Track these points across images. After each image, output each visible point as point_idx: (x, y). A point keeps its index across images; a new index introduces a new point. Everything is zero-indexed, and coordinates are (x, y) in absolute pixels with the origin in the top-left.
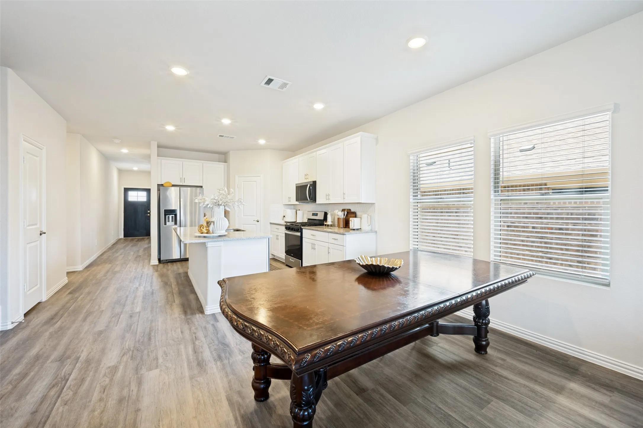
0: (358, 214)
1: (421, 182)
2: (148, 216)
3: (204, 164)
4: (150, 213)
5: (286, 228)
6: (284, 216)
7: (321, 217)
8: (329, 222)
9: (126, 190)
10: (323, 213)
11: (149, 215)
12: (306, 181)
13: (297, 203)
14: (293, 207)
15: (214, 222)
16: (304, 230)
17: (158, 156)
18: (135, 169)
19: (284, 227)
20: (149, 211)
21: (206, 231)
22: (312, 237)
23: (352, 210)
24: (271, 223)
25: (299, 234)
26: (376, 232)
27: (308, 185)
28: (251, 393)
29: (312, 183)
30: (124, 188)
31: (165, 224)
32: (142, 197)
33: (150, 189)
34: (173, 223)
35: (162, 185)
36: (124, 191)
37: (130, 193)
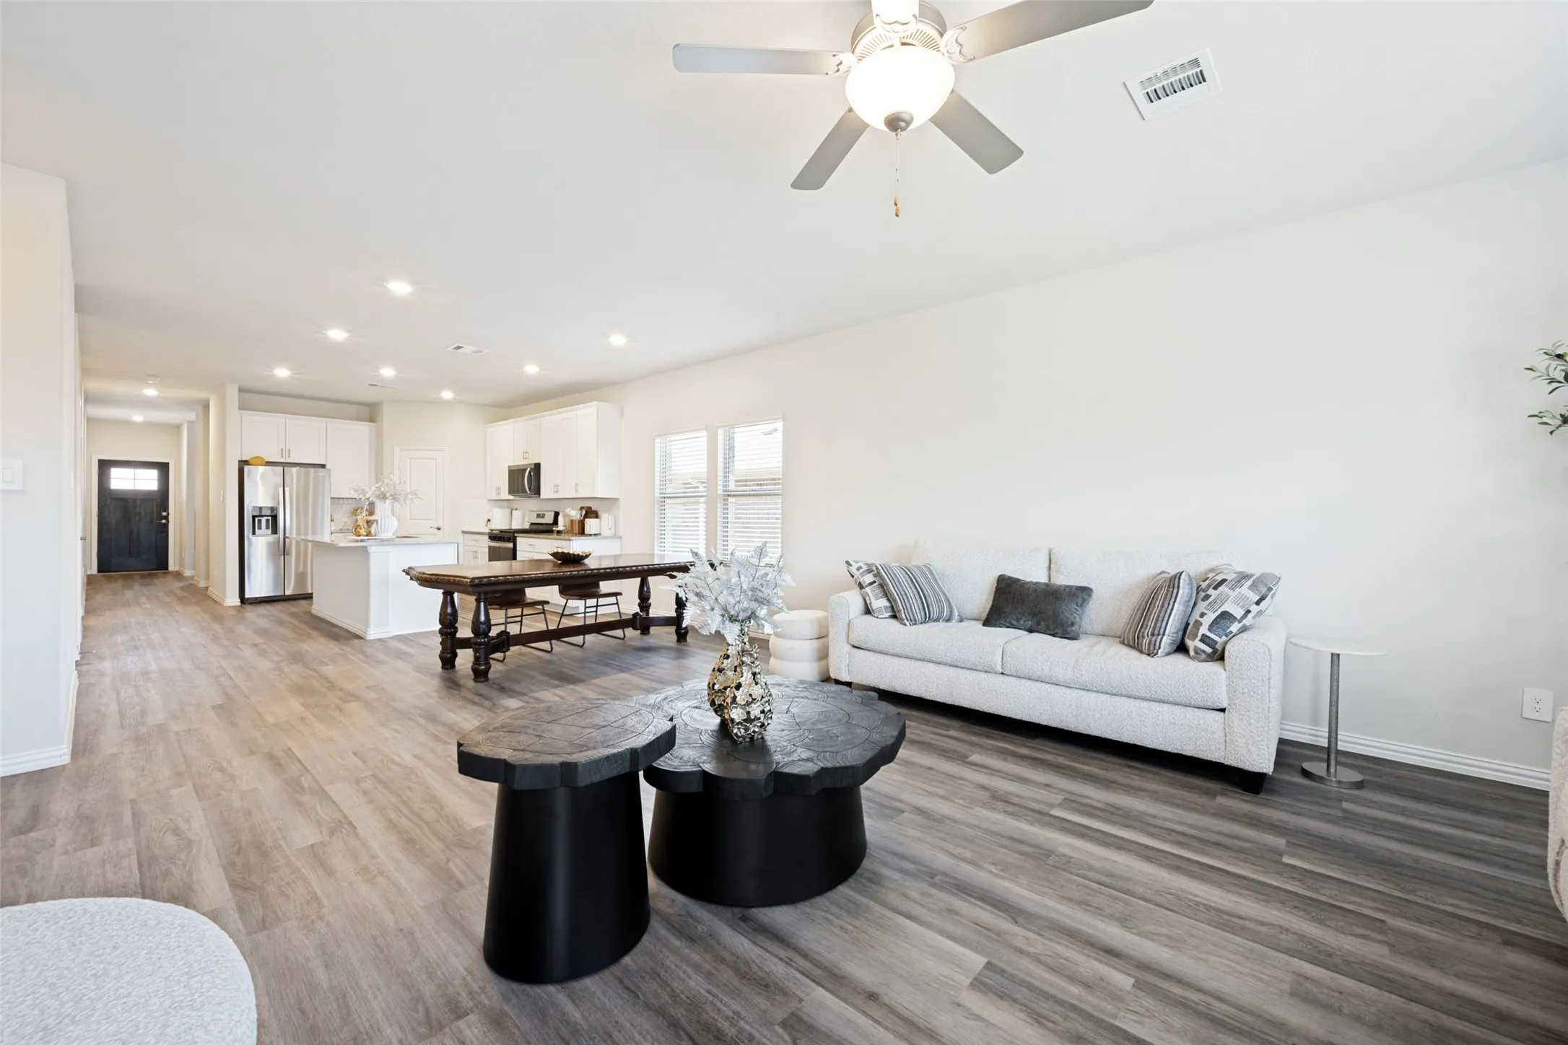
0: (600, 513)
1: (673, 472)
2: (163, 524)
3: (329, 424)
4: (166, 518)
5: (490, 538)
6: (489, 520)
7: (549, 519)
8: (561, 527)
9: (105, 465)
10: (553, 513)
11: (164, 521)
12: (524, 462)
13: (512, 497)
14: (505, 503)
15: (377, 521)
16: (518, 539)
17: (239, 407)
18: (138, 419)
19: (487, 537)
20: (164, 514)
21: (365, 534)
22: (530, 548)
23: (593, 509)
24: (464, 532)
25: (511, 545)
26: (621, 538)
27: (526, 470)
28: (438, 663)
29: (533, 467)
30: (100, 461)
31: (254, 533)
32: (147, 481)
33: (168, 463)
34: (270, 531)
35: (246, 462)
36: (99, 467)
37: (115, 472)
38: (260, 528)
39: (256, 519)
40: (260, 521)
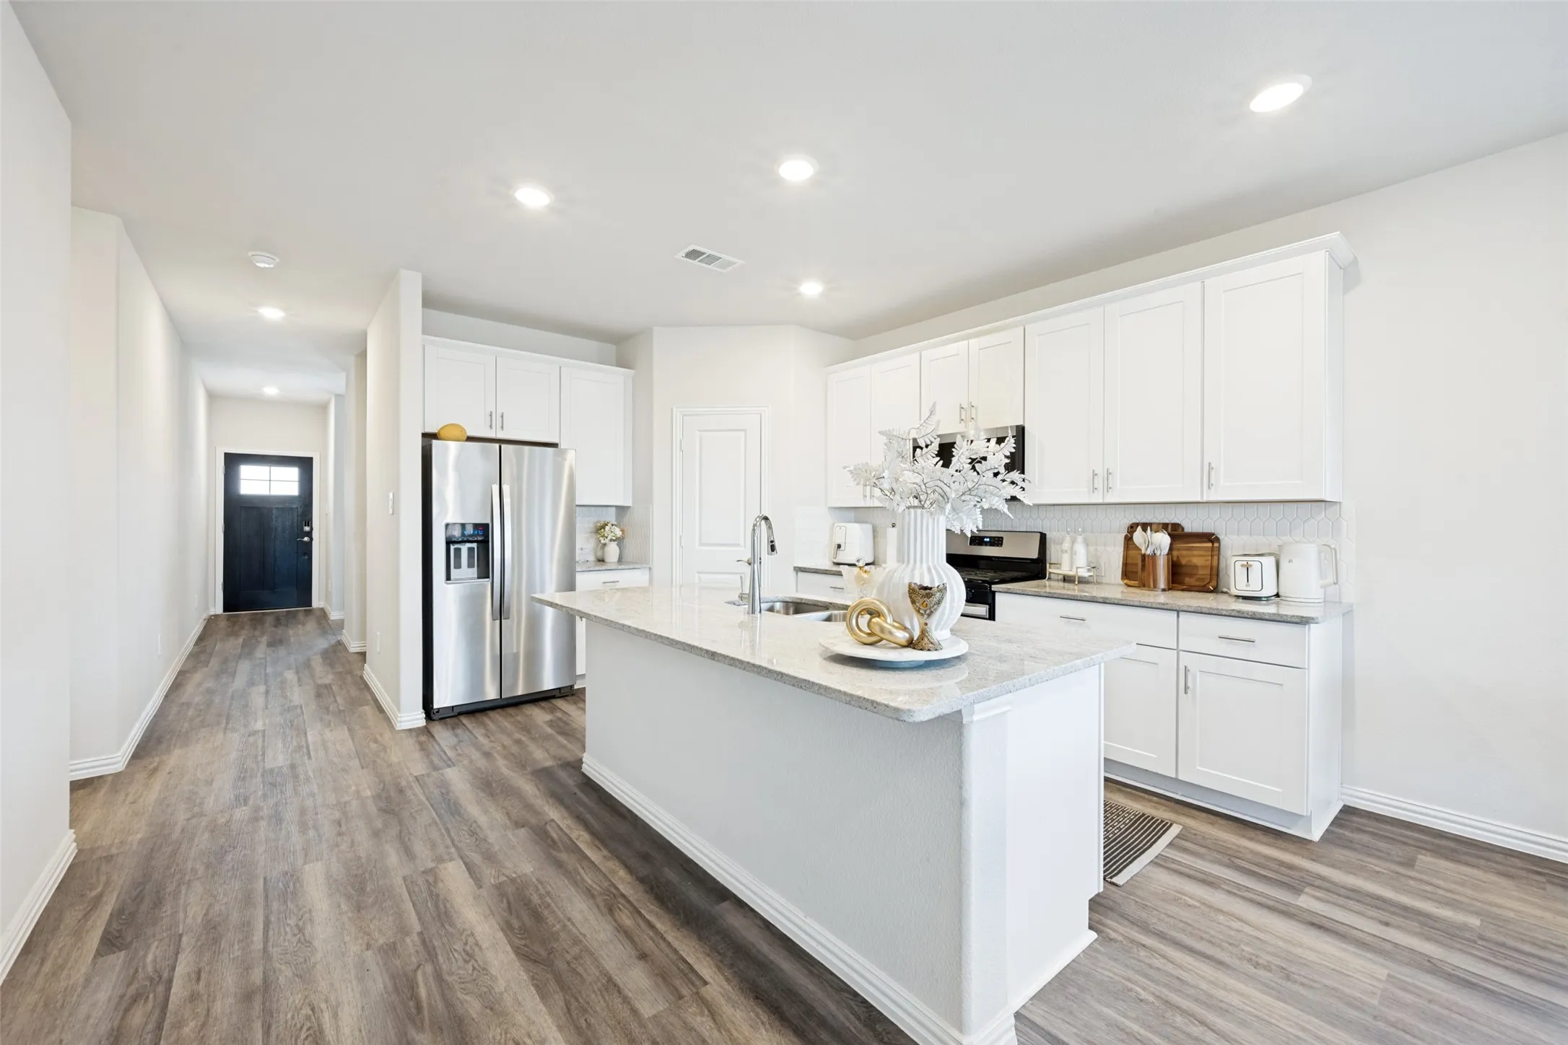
2: (305, 542)
3: (562, 368)
4: (309, 534)
6: (839, 546)
7: (1018, 549)
9: (233, 461)
10: (1033, 537)
11: (306, 539)
16: (998, 597)
17: (424, 333)
18: (271, 391)
20: (307, 529)
23: (1192, 528)
24: (799, 570)
30: (227, 455)
31: (448, 578)
32: (285, 483)
33: (312, 458)
34: (474, 572)
35: (434, 436)
36: (225, 464)
37: (246, 471)
38: (458, 566)
39: (452, 547)
40: (458, 551)
